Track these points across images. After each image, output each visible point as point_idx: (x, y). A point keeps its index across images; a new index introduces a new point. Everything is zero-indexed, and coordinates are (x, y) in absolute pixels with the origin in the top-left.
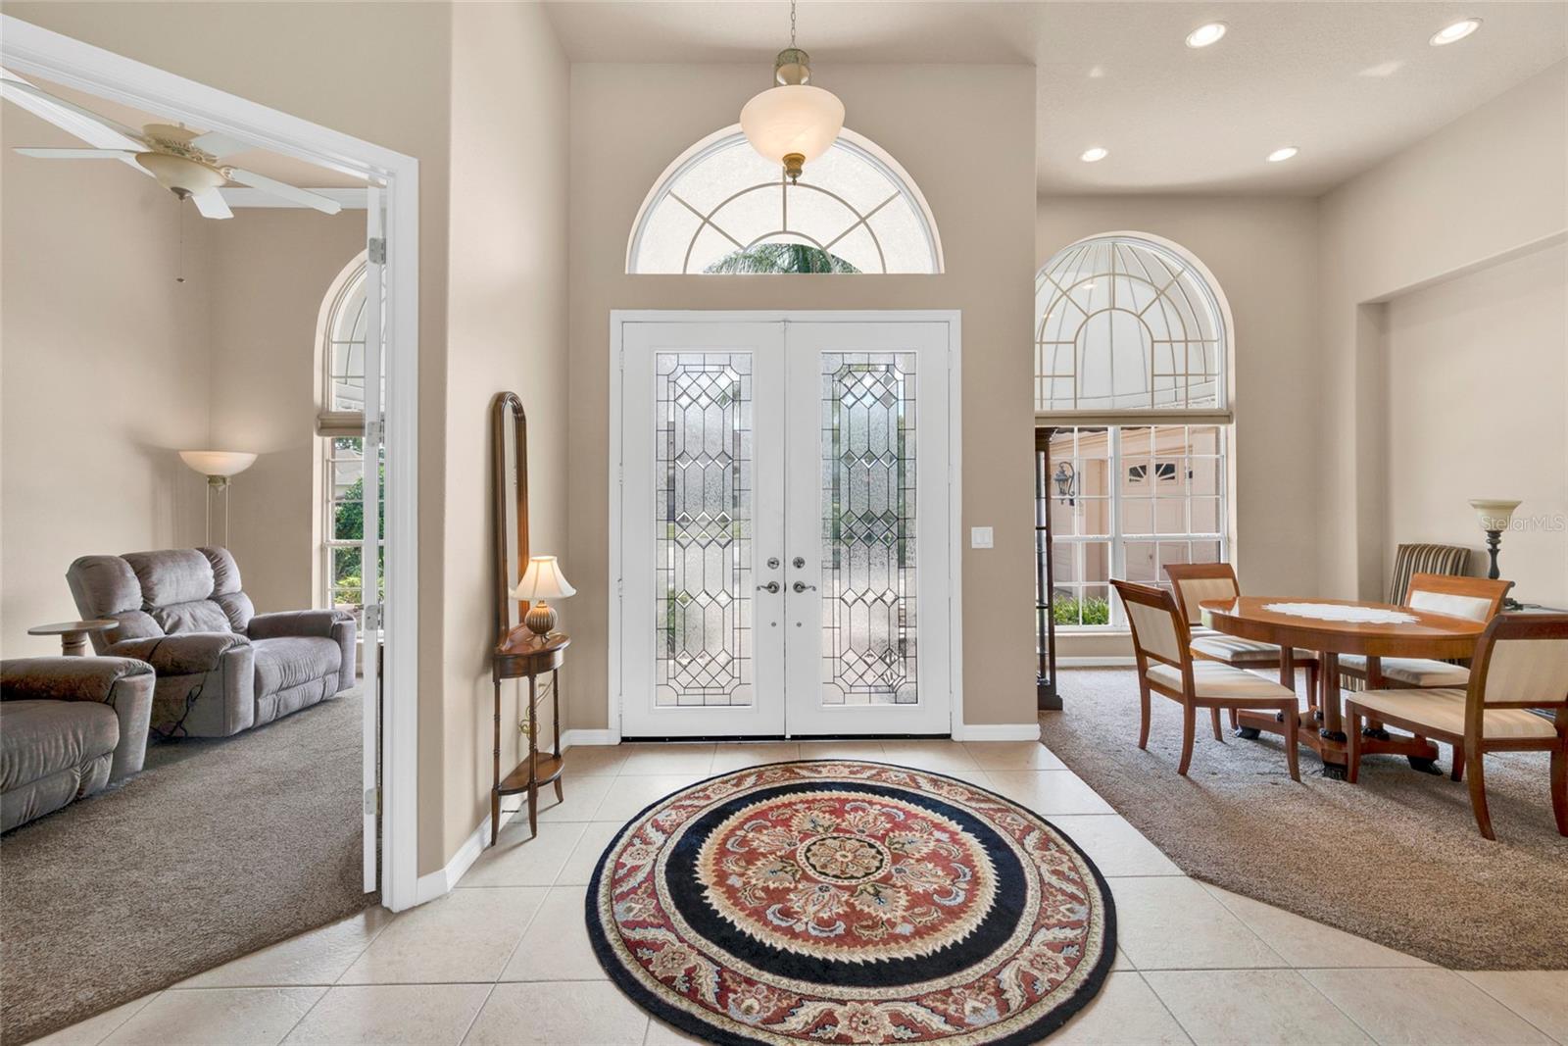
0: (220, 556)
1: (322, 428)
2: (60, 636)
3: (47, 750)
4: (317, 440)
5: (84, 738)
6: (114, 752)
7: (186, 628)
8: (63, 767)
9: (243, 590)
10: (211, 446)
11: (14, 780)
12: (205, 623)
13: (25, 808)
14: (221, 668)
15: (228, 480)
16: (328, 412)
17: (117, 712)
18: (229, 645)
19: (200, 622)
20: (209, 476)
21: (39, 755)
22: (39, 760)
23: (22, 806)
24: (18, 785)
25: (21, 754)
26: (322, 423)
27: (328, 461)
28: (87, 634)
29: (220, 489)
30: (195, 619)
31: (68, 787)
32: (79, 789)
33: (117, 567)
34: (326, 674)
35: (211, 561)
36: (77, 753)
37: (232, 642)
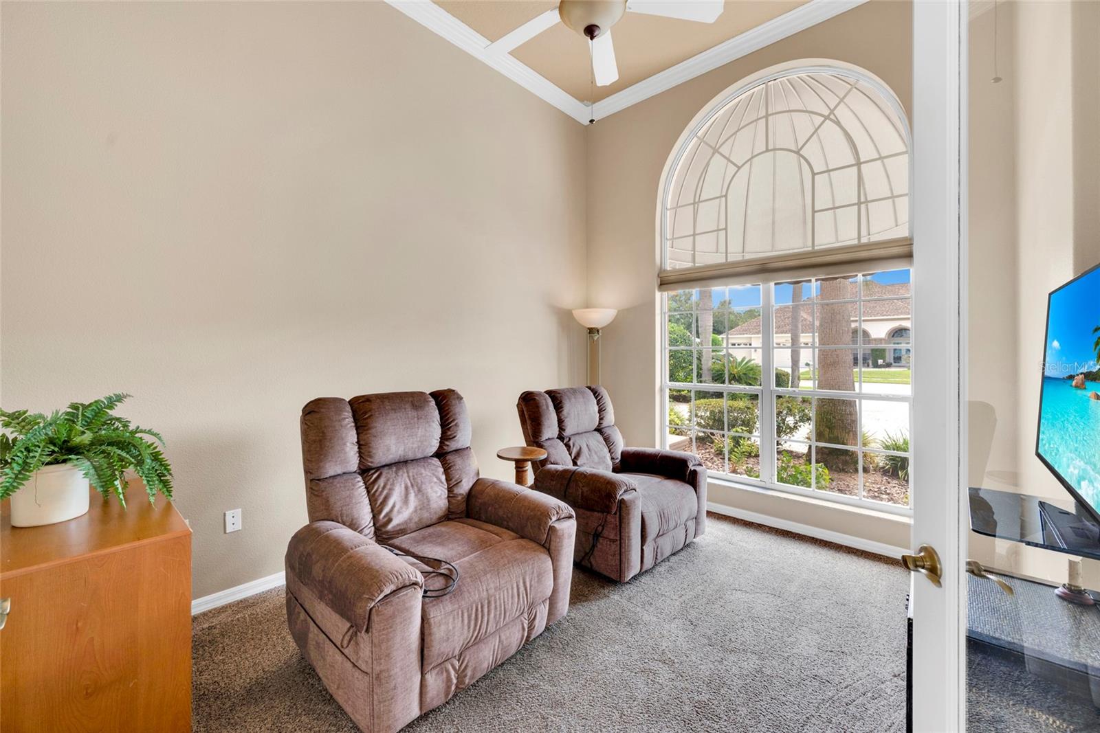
0: (601, 394)
1: (661, 285)
2: (514, 462)
3: (506, 600)
4: (658, 294)
5: (531, 586)
6: (549, 598)
7: (585, 458)
8: (517, 616)
9: (615, 424)
10: (588, 305)
11: (484, 631)
12: (596, 453)
13: (491, 659)
14: (618, 513)
15: (600, 331)
16: (664, 270)
17: (551, 558)
18: (623, 490)
19: (593, 452)
20: (589, 328)
21: (500, 605)
22: (501, 610)
23: (490, 657)
24: (487, 634)
25: (489, 603)
26: (661, 281)
27: (665, 313)
28: (530, 462)
29: (595, 339)
30: (589, 450)
31: (520, 636)
32: (527, 637)
33: (544, 401)
34: (687, 520)
35: (596, 398)
36: (526, 602)
37: (625, 487)
